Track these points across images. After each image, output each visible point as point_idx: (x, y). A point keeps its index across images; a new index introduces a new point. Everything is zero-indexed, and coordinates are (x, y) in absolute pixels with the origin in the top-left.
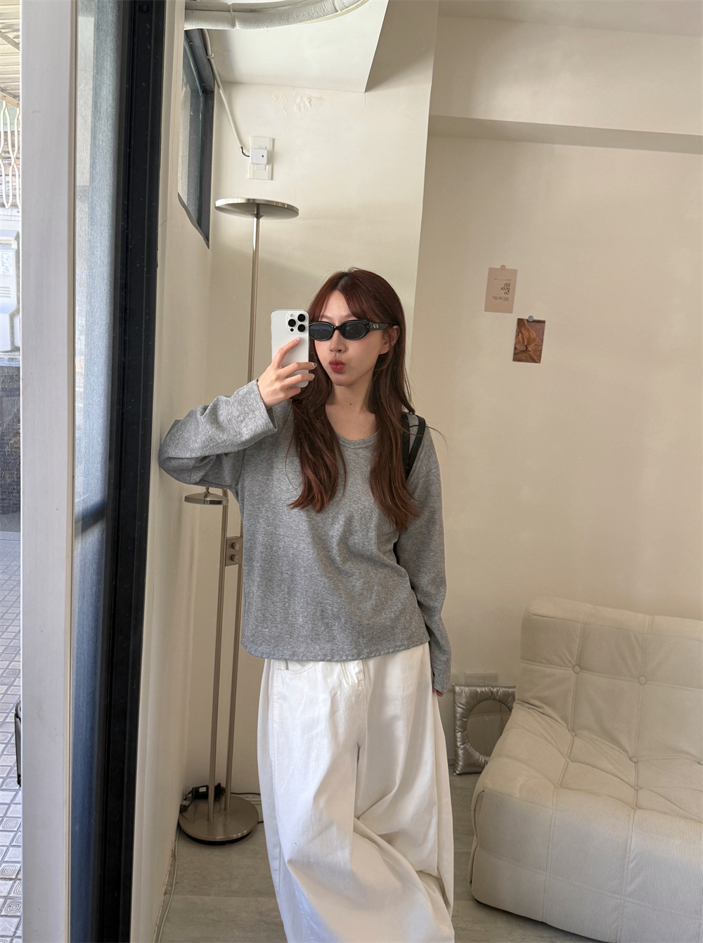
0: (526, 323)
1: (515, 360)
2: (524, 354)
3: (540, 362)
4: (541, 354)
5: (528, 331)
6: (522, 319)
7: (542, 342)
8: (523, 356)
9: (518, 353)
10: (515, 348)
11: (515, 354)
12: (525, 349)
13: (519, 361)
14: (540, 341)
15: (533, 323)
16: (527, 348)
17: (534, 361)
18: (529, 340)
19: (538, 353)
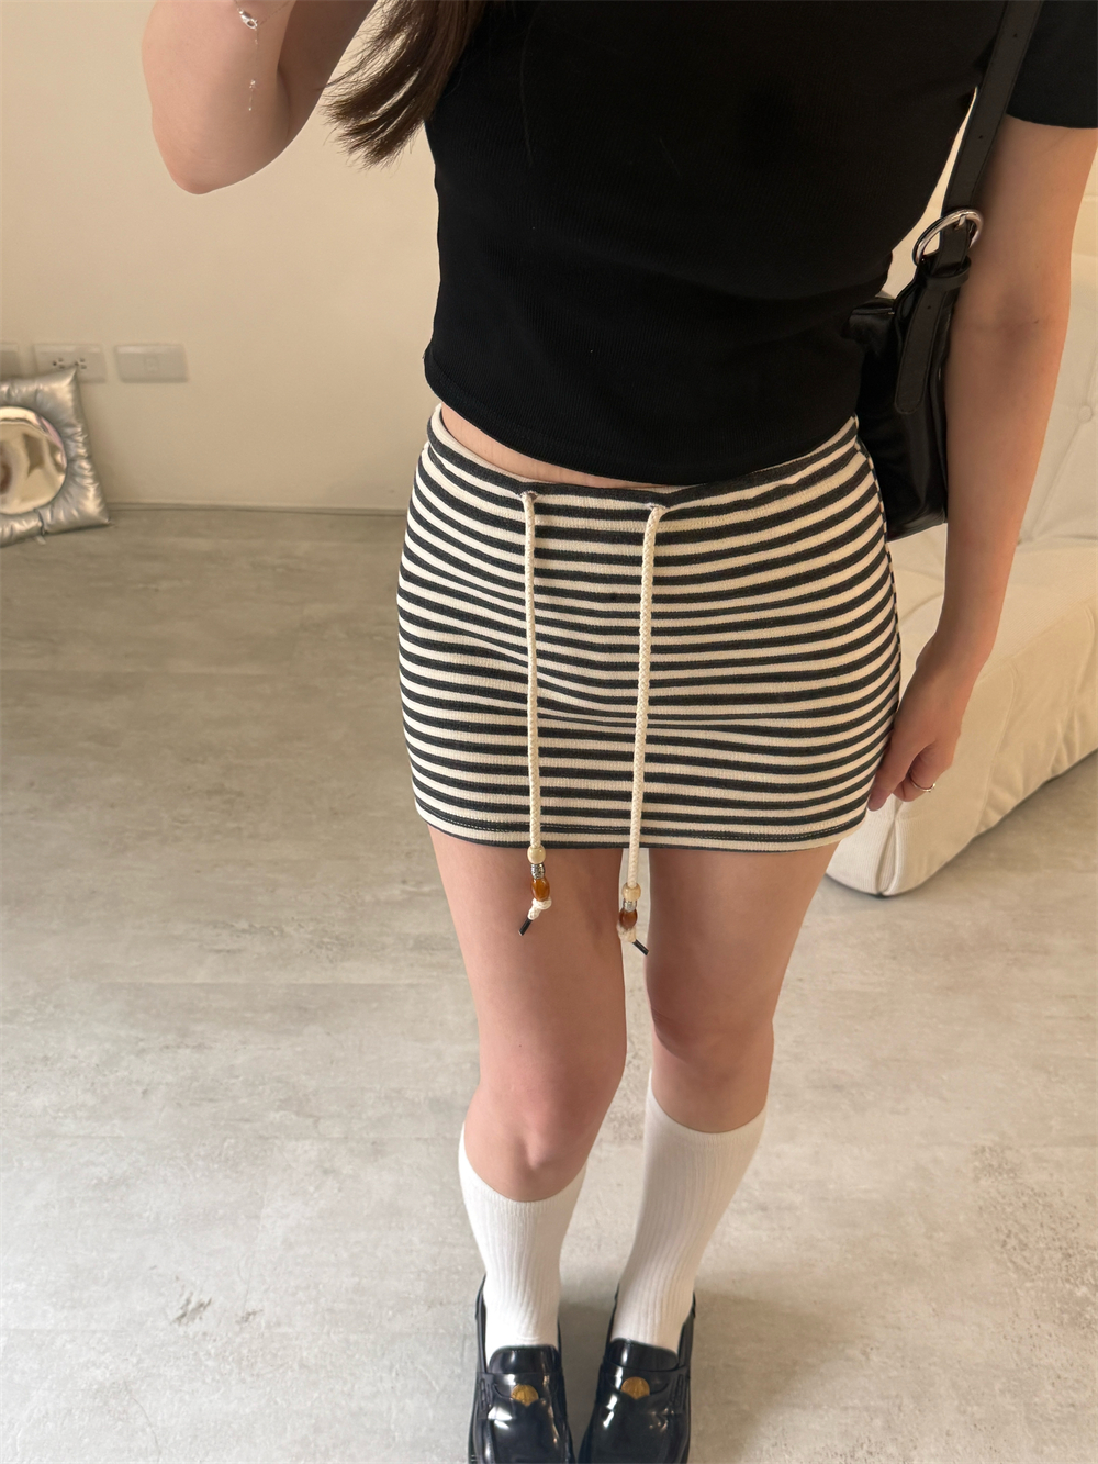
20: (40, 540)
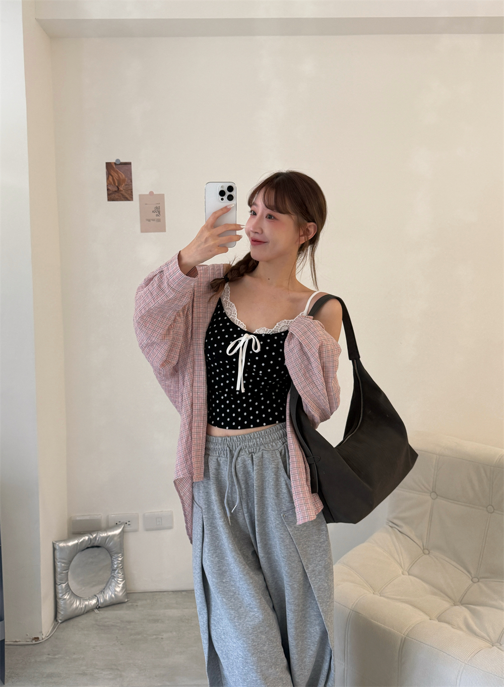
0: (114, 166)
1: (110, 198)
2: (117, 194)
3: (132, 200)
4: (132, 192)
5: (117, 172)
6: (110, 163)
7: (131, 181)
8: (116, 196)
9: (111, 194)
10: (108, 190)
11: (109, 195)
12: (116, 189)
13: (113, 200)
14: (129, 181)
15: (120, 166)
16: (118, 189)
17: (127, 199)
18: (119, 181)
19: (130, 192)
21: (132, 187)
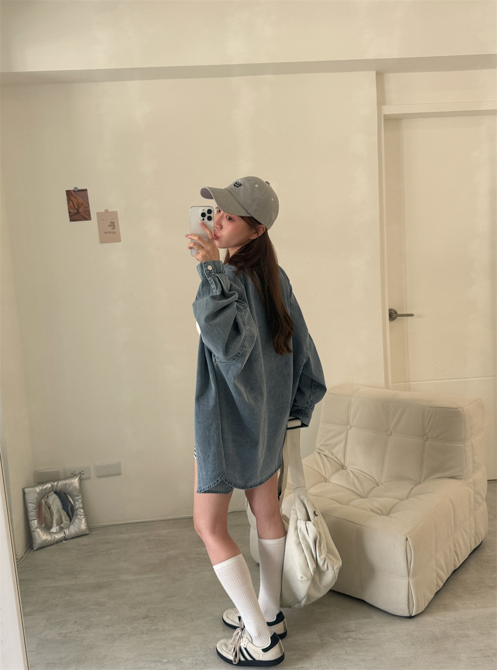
0: (73, 193)
1: (72, 219)
2: (77, 215)
3: (90, 220)
4: (90, 213)
5: (76, 198)
6: (70, 191)
7: (88, 204)
8: (77, 217)
9: (72, 216)
10: (69, 212)
11: (70, 216)
12: (77, 212)
13: (74, 221)
14: (87, 204)
15: (78, 192)
16: (78, 211)
17: (86, 219)
18: (78, 205)
19: (88, 213)
20: (64, 542)
21: (89, 209)
